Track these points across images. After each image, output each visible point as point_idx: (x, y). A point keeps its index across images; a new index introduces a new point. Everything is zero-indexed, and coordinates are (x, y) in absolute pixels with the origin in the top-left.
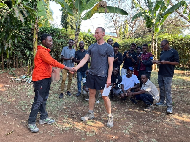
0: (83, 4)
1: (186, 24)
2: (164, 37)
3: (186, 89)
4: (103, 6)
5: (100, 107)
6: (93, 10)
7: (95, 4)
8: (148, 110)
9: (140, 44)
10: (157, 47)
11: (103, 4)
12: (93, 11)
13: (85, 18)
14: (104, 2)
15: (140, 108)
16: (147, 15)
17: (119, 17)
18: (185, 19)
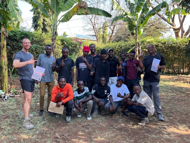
0: (60, 4)
1: (167, 26)
2: (147, 40)
3: (176, 96)
4: (84, 7)
5: (89, 125)
6: (72, 11)
7: (73, 4)
8: (143, 124)
9: (123, 48)
10: (141, 52)
11: (84, 5)
12: (73, 13)
13: (63, 21)
14: (85, 3)
15: (133, 122)
16: (129, 18)
17: (98, 19)
18: (166, 21)
